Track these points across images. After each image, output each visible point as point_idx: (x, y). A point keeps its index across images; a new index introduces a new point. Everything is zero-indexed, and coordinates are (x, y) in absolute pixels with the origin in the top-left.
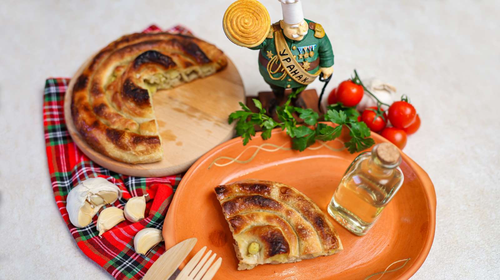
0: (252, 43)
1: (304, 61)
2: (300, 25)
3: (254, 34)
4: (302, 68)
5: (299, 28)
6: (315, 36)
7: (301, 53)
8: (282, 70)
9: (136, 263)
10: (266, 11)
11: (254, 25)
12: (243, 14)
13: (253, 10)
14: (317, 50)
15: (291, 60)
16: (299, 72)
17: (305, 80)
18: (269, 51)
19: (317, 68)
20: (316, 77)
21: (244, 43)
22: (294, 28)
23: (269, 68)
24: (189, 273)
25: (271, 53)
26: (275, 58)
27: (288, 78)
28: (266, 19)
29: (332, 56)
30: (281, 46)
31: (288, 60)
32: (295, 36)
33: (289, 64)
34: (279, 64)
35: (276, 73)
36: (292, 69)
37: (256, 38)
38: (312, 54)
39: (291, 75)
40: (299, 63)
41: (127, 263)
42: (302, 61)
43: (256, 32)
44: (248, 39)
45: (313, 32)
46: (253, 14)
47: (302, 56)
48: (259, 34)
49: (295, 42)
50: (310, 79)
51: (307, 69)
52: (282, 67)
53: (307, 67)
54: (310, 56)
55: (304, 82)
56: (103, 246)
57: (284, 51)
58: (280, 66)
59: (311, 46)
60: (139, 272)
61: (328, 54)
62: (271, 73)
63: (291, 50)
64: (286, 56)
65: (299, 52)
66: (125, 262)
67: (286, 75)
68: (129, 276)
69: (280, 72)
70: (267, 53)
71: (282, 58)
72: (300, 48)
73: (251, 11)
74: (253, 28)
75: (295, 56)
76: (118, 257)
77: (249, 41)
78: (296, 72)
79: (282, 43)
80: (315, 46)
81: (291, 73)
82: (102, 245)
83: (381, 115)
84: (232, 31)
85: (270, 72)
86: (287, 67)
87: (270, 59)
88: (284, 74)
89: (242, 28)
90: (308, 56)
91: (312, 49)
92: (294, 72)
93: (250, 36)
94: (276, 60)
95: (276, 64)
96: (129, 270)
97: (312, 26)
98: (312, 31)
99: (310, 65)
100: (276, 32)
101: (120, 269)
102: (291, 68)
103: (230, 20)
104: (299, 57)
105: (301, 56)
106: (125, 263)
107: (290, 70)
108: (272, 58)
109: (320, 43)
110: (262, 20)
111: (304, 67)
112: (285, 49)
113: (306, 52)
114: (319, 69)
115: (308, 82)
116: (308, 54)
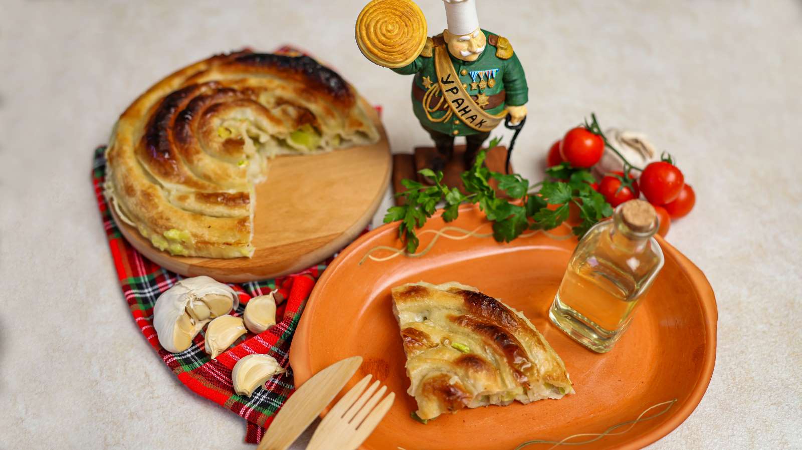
0: (398, 60)
1: (480, 93)
2: (473, 37)
3: (401, 48)
4: (475, 104)
5: (471, 40)
6: (497, 55)
7: (475, 81)
8: (446, 106)
10: (421, 14)
11: (402, 33)
12: (385, 18)
13: (401, 12)
14: (500, 77)
15: (459, 90)
16: (470, 110)
17: (481, 123)
18: (427, 77)
19: (501, 107)
20: (500, 120)
21: (385, 60)
22: (464, 41)
23: (426, 104)
25: (429, 80)
26: (435, 87)
27: (454, 119)
28: (421, 26)
30: (444, 69)
31: (455, 91)
32: (465, 53)
33: (455, 97)
34: (441, 97)
35: (436, 111)
36: (460, 105)
37: (403, 53)
38: (491, 83)
39: (459, 114)
40: (471, 96)
42: (476, 92)
43: (405, 45)
44: (392, 55)
45: (494, 49)
46: (400, 17)
47: (476, 85)
48: (409, 47)
49: (466, 63)
50: (488, 123)
51: (484, 107)
52: (445, 101)
53: (484, 103)
54: (488, 86)
55: (479, 127)
57: (449, 76)
58: (442, 100)
59: (490, 71)
61: (518, 84)
62: (429, 112)
63: (460, 75)
64: (452, 84)
65: (472, 78)
67: (451, 114)
69: (443, 110)
70: (423, 81)
71: (445, 88)
72: (473, 72)
73: (398, 13)
74: (400, 39)
75: (465, 86)
77: (393, 57)
78: (467, 110)
79: (445, 65)
80: (497, 71)
81: (459, 111)
83: (629, 185)
84: (368, 42)
85: (427, 109)
86: (453, 102)
87: (428, 89)
88: (448, 113)
89: (383, 38)
90: (486, 85)
91: (492, 75)
92: (464, 109)
93: (395, 50)
94: (436, 91)
95: (436, 96)
97: (492, 40)
98: (492, 47)
99: (488, 100)
100: (437, 48)
102: (458, 103)
103: (365, 26)
104: (471, 87)
105: (474, 86)
107: (457, 106)
108: (430, 87)
109: (504, 66)
110: (414, 27)
111: (479, 102)
112: (450, 74)
113: (482, 79)
114: (504, 109)
115: (486, 127)
116: (486, 83)
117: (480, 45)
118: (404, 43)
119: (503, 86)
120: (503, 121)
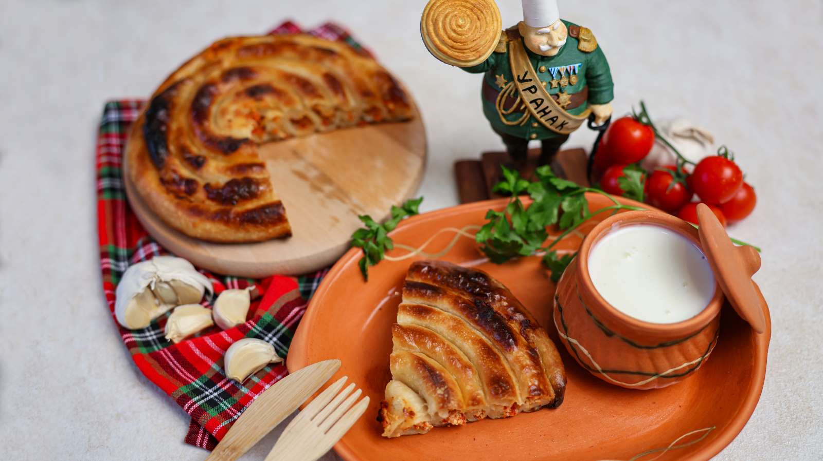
0: (470, 59)
1: (561, 91)
2: (553, 29)
3: (474, 43)
4: (556, 104)
5: (551, 33)
6: (580, 48)
7: (555, 78)
8: (522, 107)
9: (226, 395)
10: (494, 6)
11: (474, 28)
12: (454, 11)
13: (472, 4)
14: (583, 73)
15: (538, 89)
16: (551, 111)
17: (562, 125)
18: (500, 76)
19: (583, 106)
20: (582, 121)
21: (455, 59)
22: (543, 34)
23: (499, 105)
24: (312, 415)
25: (503, 79)
26: (510, 86)
27: (532, 121)
28: (495, 19)
29: (611, 84)
30: (521, 66)
31: (533, 90)
32: (544, 48)
33: (534, 97)
34: (517, 97)
35: (511, 114)
36: (539, 106)
37: (476, 50)
38: (574, 79)
39: (538, 116)
40: (551, 95)
41: (211, 394)
42: (557, 91)
43: (477, 41)
44: (463, 53)
45: (576, 42)
46: (472, 10)
47: (557, 82)
48: (482, 43)
49: (545, 58)
50: (571, 124)
51: (565, 106)
52: (522, 102)
53: (565, 103)
54: (570, 84)
55: (560, 130)
56: (173, 363)
57: (526, 73)
58: (518, 100)
59: (572, 66)
60: (229, 409)
61: (602, 80)
62: (503, 114)
63: (538, 72)
64: (529, 82)
65: (552, 75)
66: (207, 390)
67: (529, 116)
68: (212, 413)
69: (519, 111)
70: (496, 79)
71: (521, 87)
72: (553, 68)
73: (468, 5)
74: (472, 34)
75: (544, 84)
76: (197, 383)
77: (465, 55)
78: (547, 111)
79: (522, 61)
80: (579, 66)
81: (538, 113)
82: (171, 361)
83: (682, 180)
84: (436, 39)
85: (501, 111)
86: (531, 102)
87: (502, 88)
88: (525, 115)
89: (453, 34)
90: (567, 83)
91: (574, 70)
92: (543, 110)
93: (466, 47)
94: (511, 91)
95: (512, 97)
96: (212, 403)
97: (574, 31)
98: (573, 39)
99: (570, 99)
100: (511, 42)
101: (197, 401)
102: (537, 104)
103: (432, 21)
104: (551, 84)
105: (555, 83)
106: (207, 393)
107: (536, 106)
108: (504, 87)
109: (588, 60)
110: (488, 21)
111: (560, 102)
112: (527, 72)
113: (563, 76)
114: (587, 108)
115: (568, 129)
116: (568, 80)
117: (560, 38)
118: (477, 39)
119: (585, 82)
120: (586, 121)
